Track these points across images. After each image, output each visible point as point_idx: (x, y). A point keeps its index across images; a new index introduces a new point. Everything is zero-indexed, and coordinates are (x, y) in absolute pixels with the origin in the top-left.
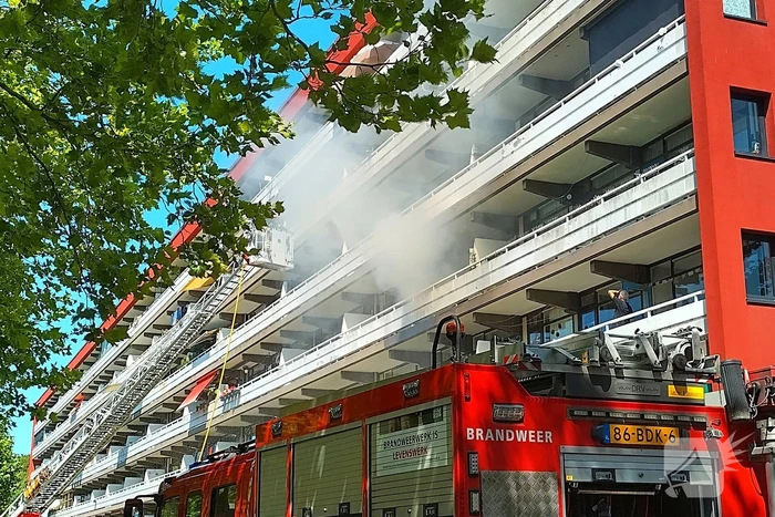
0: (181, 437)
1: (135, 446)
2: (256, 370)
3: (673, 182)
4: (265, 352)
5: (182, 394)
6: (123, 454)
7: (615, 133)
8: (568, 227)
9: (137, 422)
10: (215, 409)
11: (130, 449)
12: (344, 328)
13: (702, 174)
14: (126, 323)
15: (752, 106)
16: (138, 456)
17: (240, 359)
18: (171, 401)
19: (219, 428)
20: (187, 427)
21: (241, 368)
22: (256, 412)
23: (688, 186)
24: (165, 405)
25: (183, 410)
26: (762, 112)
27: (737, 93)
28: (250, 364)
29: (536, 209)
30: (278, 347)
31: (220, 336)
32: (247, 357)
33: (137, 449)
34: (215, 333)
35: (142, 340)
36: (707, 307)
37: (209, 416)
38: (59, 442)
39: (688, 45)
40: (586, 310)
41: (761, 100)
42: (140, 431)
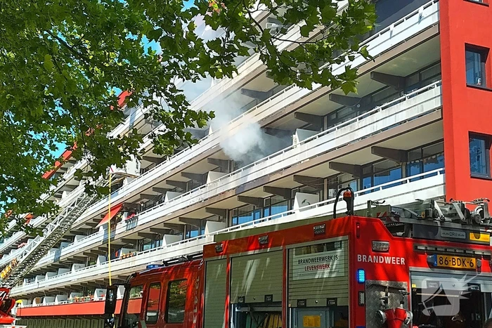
0: (98, 244)
1: (66, 249)
2: (148, 204)
3: (427, 100)
4: (156, 193)
5: (99, 217)
6: (58, 253)
7: (391, 68)
8: (358, 124)
9: (68, 233)
10: (121, 228)
11: (63, 250)
12: (209, 181)
13: (445, 96)
14: (62, 171)
15: (477, 56)
16: (68, 256)
17: (139, 196)
18: (91, 221)
19: (123, 240)
20: (102, 238)
21: (139, 202)
22: (148, 231)
23: (437, 103)
24: (87, 224)
25: (99, 228)
26: (484, 60)
27: (469, 48)
28: (145, 200)
29: (336, 112)
30: (164, 191)
31: (125, 182)
32: (143, 196)
33: (67, 251)
34: (122, 180)
35: (73, 182)
36: (446, 179)
37: (117, 232)
38: (15, 244)
39: (440, 16)
40: (366, 176)
41: (483, 52)
42: (70, 239)
